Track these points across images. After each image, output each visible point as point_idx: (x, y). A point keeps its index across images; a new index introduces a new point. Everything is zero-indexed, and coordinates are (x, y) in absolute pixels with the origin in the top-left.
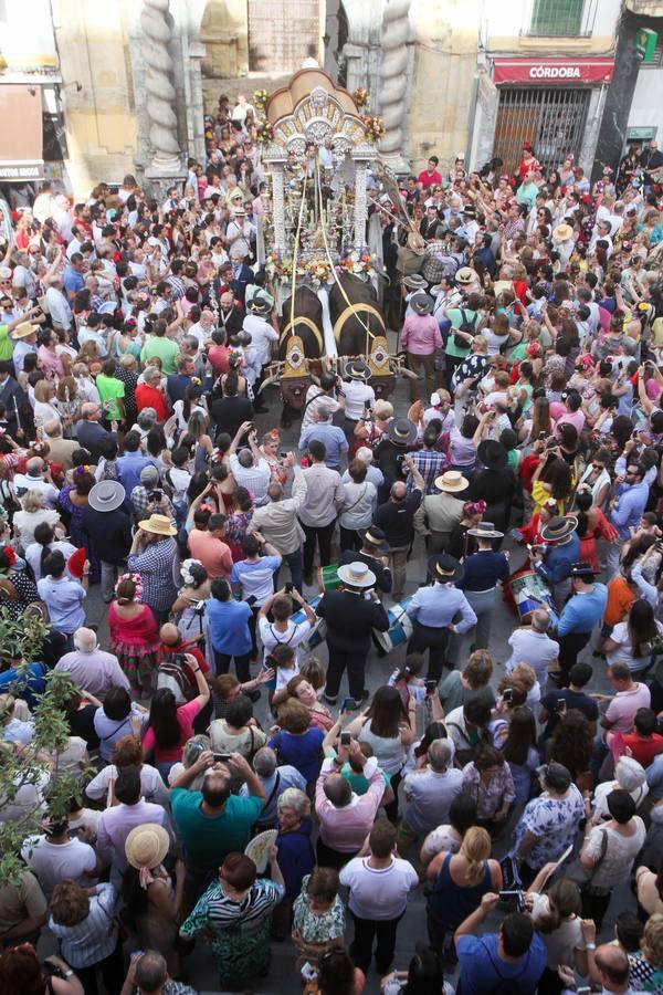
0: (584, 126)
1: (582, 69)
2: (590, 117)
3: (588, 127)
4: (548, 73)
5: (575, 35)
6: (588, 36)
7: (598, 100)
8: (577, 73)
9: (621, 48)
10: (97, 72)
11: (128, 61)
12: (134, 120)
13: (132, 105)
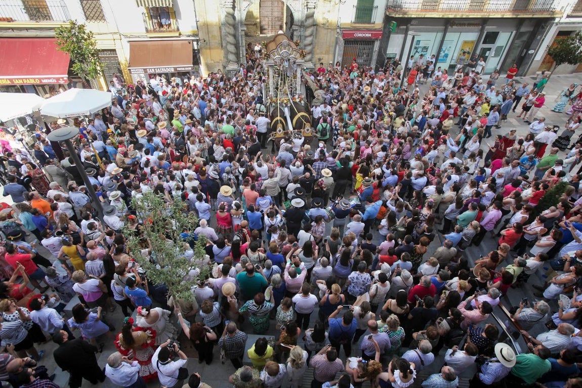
1: (372, 34)
2: (374, 50)
3: (373, 53)
4: (360, 35)
5: (369, 22)
6: (374, 23)
7: (377, 45)
8: (370, 35)
9: (385, 27)
10: (210, 36)
11: (221, 32)
12: (223, 51)
13: (222, 46)
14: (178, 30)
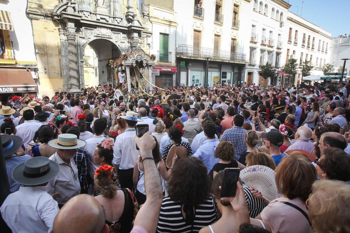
0: (172, 82)
1: (171, 69)
2: (173, 80)
3: (173, 82)
4: (165, 69)
5: (168, 62)
6: (171, 62)
7: (174, 77)
8: (170, 70)
9: (177, 65)
10: (50, 66)
11: (60, 63)
12: (62, 80)
13: (61, 76)
14: (15, 59)
